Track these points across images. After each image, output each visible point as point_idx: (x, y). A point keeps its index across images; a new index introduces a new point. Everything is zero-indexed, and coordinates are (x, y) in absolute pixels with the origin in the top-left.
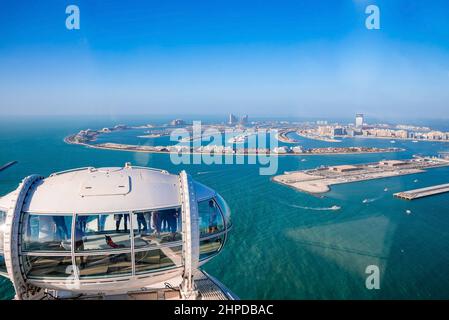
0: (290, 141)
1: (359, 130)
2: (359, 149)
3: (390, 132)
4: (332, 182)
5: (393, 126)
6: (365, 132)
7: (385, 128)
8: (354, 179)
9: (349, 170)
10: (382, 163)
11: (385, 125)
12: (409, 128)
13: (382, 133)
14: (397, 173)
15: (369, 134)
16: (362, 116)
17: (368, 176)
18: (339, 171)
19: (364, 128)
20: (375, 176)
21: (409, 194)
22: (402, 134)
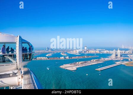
0: (65, 55)
1: (86, 51)
2: (86, 57)
3: (94, 51)
4: (78, 67)
5: (95, 49)
6: (87, 51)
7: (93, 50)
8: (84, 66)
9: (82, 63)
10: (92, 60)
11: (93, 49)
12: (100, 50)
13: (92, 52)
14: (96, 63)
15: (88, 52)
16: (86, 47)
17: (88, 65)
18: (80, 63)
19: (87, 50)
20: (90, 64)
21: (99, 69)
22: (98, 52)
